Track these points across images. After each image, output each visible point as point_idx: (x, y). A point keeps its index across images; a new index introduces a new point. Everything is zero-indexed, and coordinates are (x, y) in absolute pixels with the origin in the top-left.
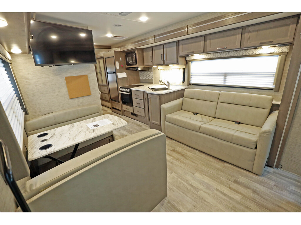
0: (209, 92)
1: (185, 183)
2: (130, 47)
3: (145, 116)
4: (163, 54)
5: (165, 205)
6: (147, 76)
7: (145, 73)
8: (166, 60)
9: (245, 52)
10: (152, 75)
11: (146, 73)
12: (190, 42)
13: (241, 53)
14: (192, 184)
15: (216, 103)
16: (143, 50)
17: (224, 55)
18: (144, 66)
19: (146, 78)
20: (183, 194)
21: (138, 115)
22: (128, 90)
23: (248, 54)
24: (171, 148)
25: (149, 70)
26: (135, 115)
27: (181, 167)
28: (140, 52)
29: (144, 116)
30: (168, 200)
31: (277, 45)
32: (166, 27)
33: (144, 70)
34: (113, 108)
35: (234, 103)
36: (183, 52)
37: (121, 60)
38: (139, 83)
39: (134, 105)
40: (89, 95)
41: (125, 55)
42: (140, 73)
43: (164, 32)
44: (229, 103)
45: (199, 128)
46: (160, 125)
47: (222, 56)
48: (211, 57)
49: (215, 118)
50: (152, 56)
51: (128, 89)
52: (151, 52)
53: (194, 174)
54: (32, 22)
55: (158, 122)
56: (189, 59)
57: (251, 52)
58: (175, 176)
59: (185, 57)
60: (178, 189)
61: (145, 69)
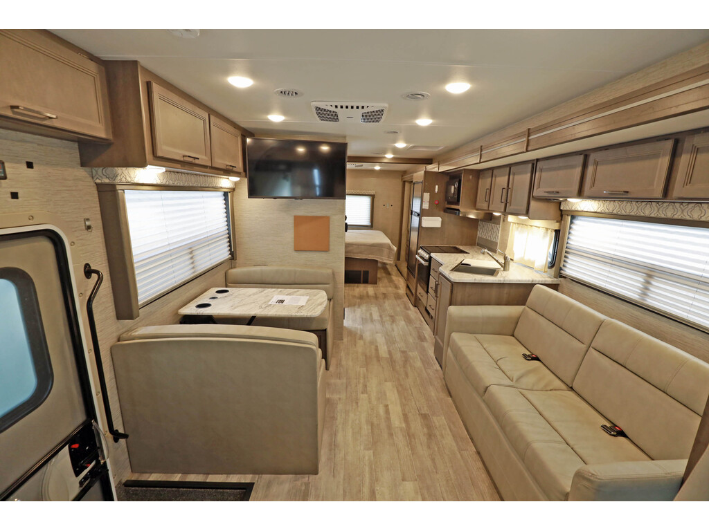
0: (579, 310)
1: (367, 480)
4: (506, 187)
5: (299, 483)
6: (490, 233)
8: (510, 203)
11: (490, 226)
14: (377, 492)
15: (584, 347)
16: (478, 174)
19: (487, 238)
20: (342, 492)
24: (425, 408)
27: (398, 451)
28: (471, 177)
30: (310, 480)
35: (628, 367)
36: (540, 189)
37: (436, 190)
38: (473, 244)
39: (429, 290)
40: (326, 249)
44: (614, 359)
49: (572, 388)
50: (489, 188)
52: (490, 179)
53: (403, 480)
54: (248, 140)
56: (565, 209)
58: (367, 458)
59: (558, 203)
60: (344, 479)
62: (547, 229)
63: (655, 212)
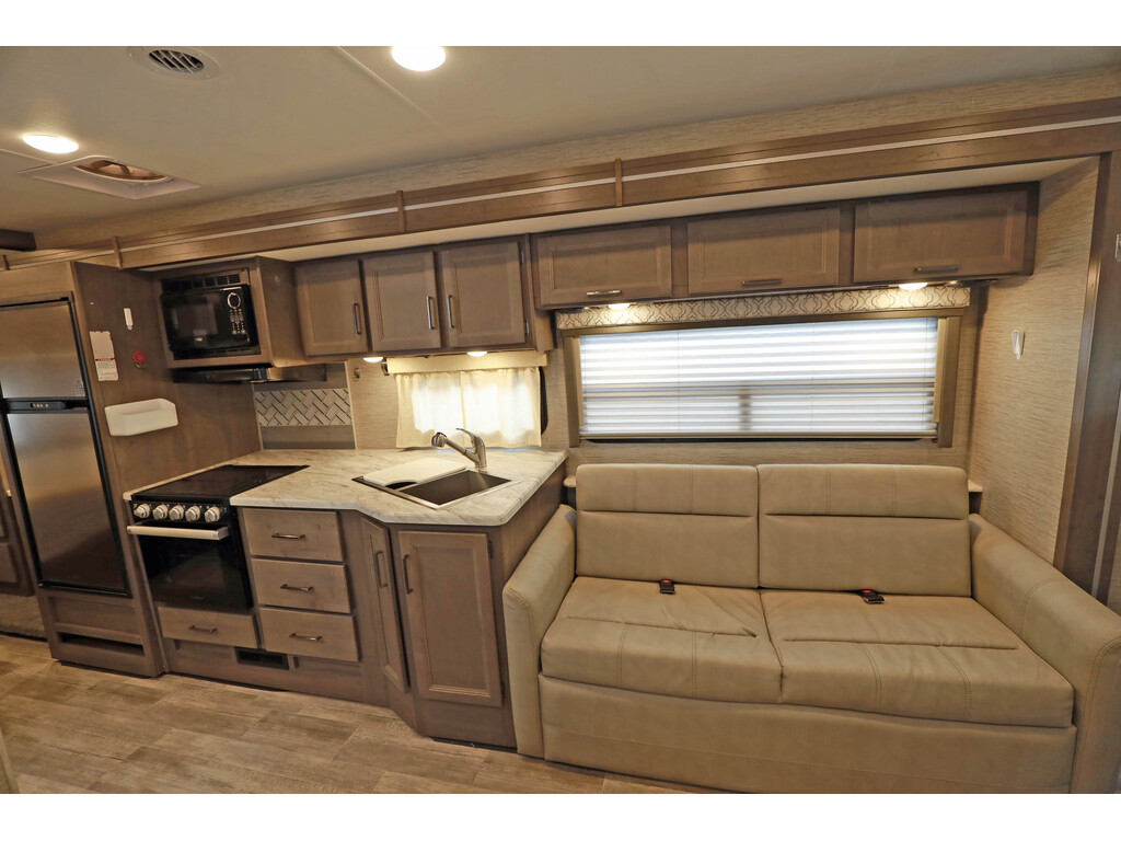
0: (710, 472)
2: (180, 251)
3: (360, 657)
4: (433, 294)
6: (312, 410)
7: (297, 393)
8: (458, 325)
9: (823, 301)
10: (345, 407)
11: (307, 396)
12: (601, 244)
13: (810, 306)
15: (752, 520)
16: (292, 271)
17: (741, 310)
18: (305, 357)
19: (305, 423)
21: (296, 659)
22: (213, 513)
23: (836, 311)
25: (325, 380)
26: (278, 660)
28: (277, 280)
29: (354, 658)
31: (953, 282)
32: (478, 155)
33: (290, 379)
34: (67, 638)
35: (832, 513)
36: (559, 291)
37: (129, 322)
38: (253, 449)
39: (261, 597)
41: (160, 292)
42: (257, 395)
43: (461, 181)
44: (811, 511)
45: (777, 685)
46: (498, 703)
47: (732, 316)
48: (684, 319)
49: (760, 588)
50: (360, 302)
51: (204, 503)
52: (356, 282)
55: (481, 686)
56: (570, 326)
57: (847, 303)
59: (551, 315)
61: (296, 376)
62: (516, 369)
63: (788, 309)
